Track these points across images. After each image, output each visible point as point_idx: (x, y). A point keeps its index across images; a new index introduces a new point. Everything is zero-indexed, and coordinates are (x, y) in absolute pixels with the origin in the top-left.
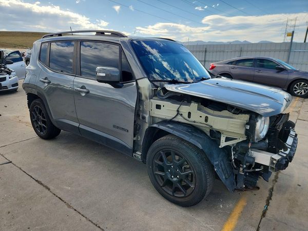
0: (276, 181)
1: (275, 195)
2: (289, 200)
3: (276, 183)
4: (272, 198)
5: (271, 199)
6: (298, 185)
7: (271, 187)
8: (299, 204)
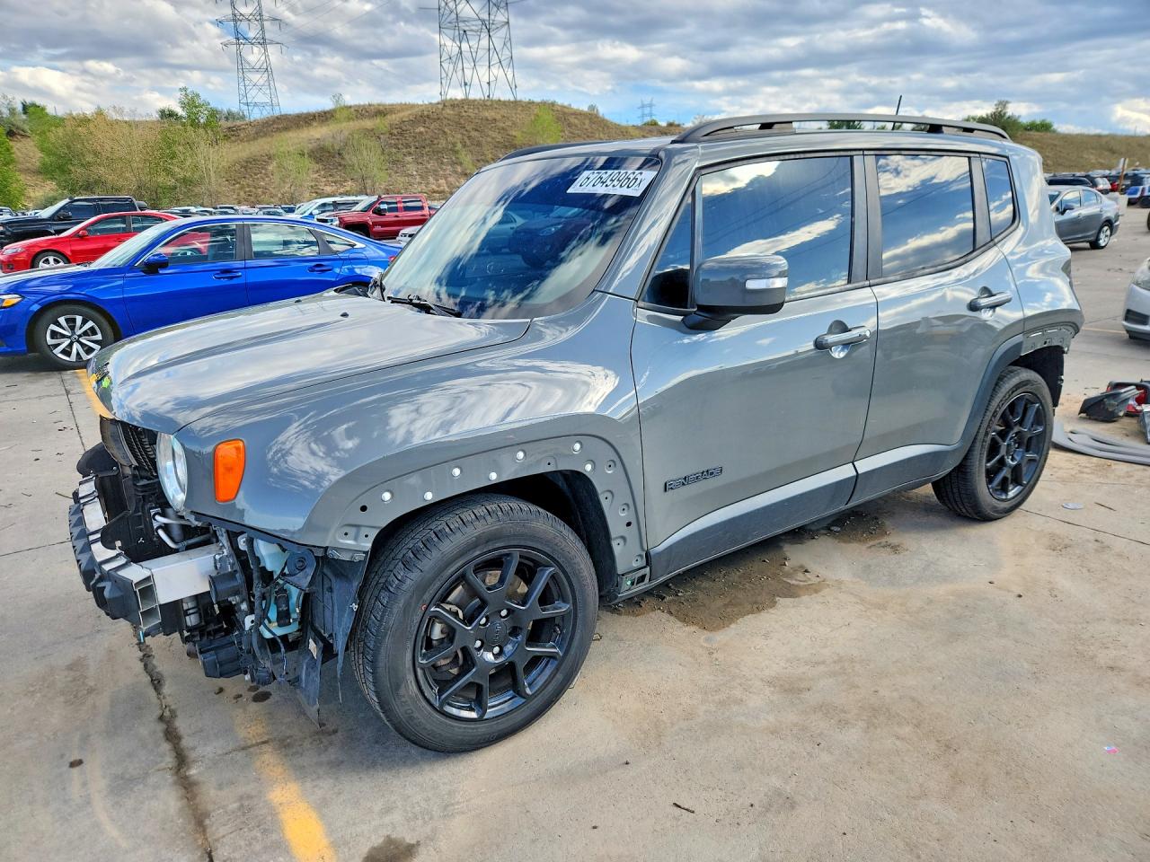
0: (161, 718)
1: (137, 676)
2: (91, 691)
3: (159, 712)
4: (141, 665)
5: (141, 660)
6: (79, 763)
7: (166, 690)
8: (62, 699)
